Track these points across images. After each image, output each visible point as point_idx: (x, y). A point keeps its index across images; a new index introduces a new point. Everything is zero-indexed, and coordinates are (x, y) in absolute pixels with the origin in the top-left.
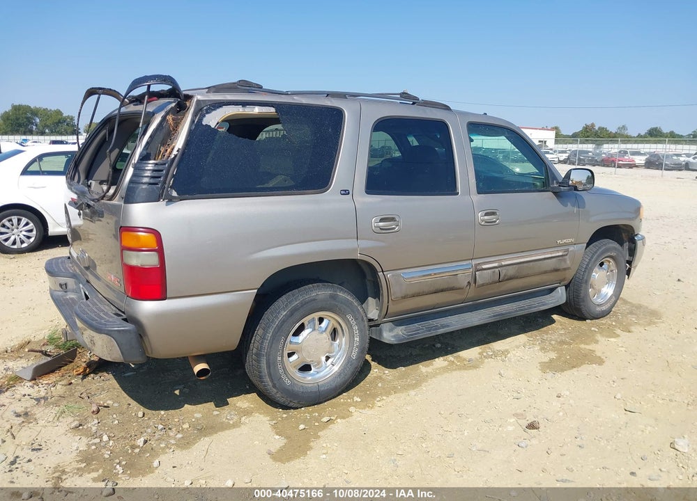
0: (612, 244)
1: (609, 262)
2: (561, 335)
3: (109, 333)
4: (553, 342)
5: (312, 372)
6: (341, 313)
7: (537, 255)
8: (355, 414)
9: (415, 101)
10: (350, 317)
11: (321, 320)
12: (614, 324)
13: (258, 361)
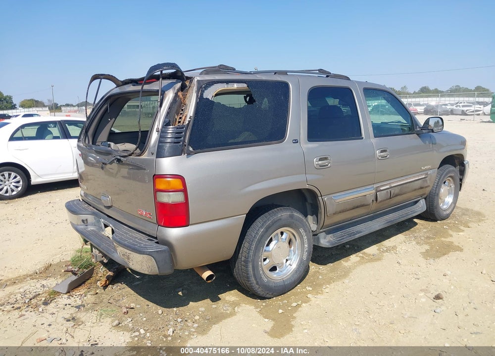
0: (452, 168)
1: (449, 180)
2: (425, 232)
3: (150, 254)
4: (422, 238)
5: (277, 271)
6: (296, 228)
7: (410, 178)
8: (313, 299)
9: (328, 75)
10: (301, 230)
11: (282, 233)
12: (457, 222)
13: (247, 267)
